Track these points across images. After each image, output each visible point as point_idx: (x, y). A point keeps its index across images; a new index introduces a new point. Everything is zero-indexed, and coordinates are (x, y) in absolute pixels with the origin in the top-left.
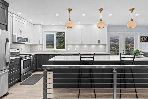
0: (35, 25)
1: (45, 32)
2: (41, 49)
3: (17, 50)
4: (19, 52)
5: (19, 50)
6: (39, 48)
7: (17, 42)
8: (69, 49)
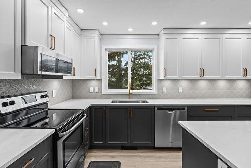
0: (84, 32)
1: (106, 49)
2: (97, 90)
3: (42, 97)
4: (46, 103)
5: (46, 96)
6: (93, 87)
7: (39, 73)
8: (164, 90)
